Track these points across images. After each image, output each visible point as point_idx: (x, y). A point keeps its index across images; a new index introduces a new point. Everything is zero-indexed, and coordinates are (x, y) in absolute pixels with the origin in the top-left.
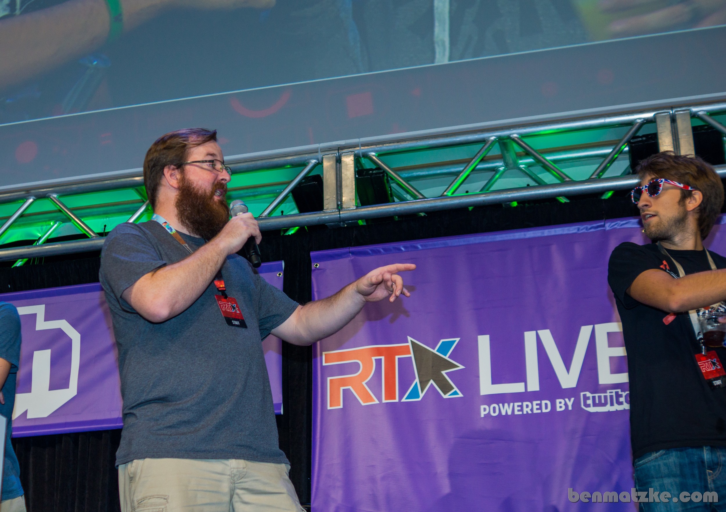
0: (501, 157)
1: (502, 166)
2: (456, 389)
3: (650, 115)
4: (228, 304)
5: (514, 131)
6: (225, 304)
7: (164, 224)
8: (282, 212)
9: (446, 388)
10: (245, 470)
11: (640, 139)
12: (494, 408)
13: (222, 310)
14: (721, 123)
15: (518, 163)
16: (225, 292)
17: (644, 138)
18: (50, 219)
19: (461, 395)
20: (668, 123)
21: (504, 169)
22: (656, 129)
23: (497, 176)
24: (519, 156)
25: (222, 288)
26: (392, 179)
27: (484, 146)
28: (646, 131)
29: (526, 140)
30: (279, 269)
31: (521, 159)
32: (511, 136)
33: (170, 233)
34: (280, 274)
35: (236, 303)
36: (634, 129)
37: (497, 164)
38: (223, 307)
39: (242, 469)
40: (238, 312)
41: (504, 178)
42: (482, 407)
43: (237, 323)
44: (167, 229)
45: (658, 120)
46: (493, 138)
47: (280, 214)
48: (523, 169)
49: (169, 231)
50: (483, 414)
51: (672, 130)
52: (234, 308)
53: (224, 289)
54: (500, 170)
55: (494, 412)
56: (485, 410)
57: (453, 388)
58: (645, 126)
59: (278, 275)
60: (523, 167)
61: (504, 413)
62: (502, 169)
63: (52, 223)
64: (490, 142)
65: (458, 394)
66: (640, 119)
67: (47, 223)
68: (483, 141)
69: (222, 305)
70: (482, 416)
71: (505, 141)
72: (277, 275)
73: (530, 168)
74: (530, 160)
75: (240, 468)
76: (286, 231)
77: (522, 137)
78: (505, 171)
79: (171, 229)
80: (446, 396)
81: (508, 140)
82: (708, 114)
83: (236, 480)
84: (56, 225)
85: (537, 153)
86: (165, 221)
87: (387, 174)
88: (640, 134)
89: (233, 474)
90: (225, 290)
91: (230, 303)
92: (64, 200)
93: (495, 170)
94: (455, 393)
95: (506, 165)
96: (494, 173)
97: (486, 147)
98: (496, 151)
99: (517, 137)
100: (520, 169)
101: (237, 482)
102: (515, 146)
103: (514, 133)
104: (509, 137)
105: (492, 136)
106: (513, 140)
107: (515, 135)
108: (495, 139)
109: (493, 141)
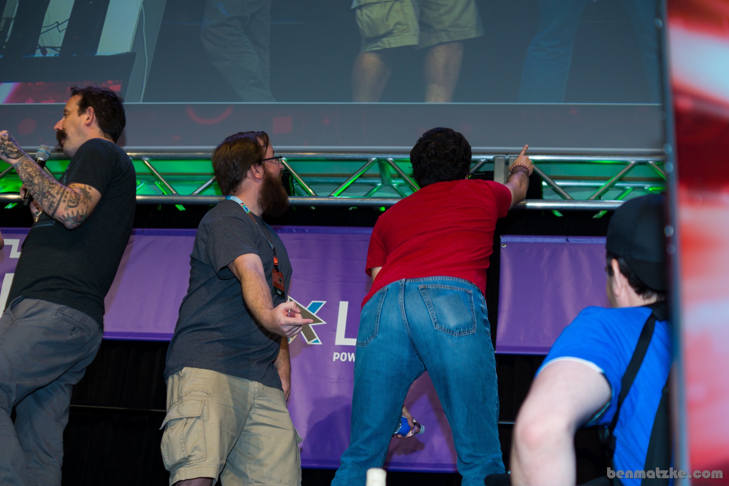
0: (379, 176)
1: (380, 183)
2: (317, 338)
3: (491, 157)
4: (278, 277)
5: (390, 156)
6: (276, 276)
7: (242, 204)
9: (310, 337)
10: (263, 391)
11: (481, 174)
12: (344, 356)
13: (273, 281)
14: (542, 171)
15: (391, 182)
16: (277, 267)
17: (484, 174)
19: (320, 343)
20: (503, 165)
21: (381, 185)
22: (494, 168)
23: (375, 190)
24: (393, 177)
25: (276, 263)
26: (297, 182)
28: (486, 168)
29: (398, 164)
31: (394, 180)
32: (387, 159)
33: (247, 212)
35: (282, 277)
36: (478, 166)
37: (376, 181)
38: (274, 278)
39: (261, 390)
40: (282, 285)
41: (381, 192)
42: (335, 354)
43: (280, 293)
44: (244, 209)
45: (496, 162)
46: (374, 159)
48: (395, 187)
49: (246, 210)
50: (335, 359)
51: (505, 170)
52: (281, 281)
53: (277, 264)
54: (377, 185)
55: (343, 358)
56: (337, 356)
57: (315, 337)
58: (486, 165)
60: (395, 186)
61: (350, 360)
62: (380, 184)
64: (371, 162)
65: (318, 342)
66: (483, 159)
68: (366, 160)
69: (274, 277)
70: (334, 360)
71: (383, 162)
73: (401, 188)
74: (401, 181)
75: (260, 389)
77: (396, 161)
78: (381, 187)
79: (247, 210)
80: (310, 343)
81: (385, 162)
83: (256, 397)
85: (406, 176)
86: (242, 202)
87: (292, 176)
88: (482, 170)
89: (255, 392)
90: (278, 266)
91: (279, 277)
93: (374, 185)
94: (317, 341)
95: (383, 183)
96: (372, 187)
97: (368, 164)
98: (375, 170)
99: (391, 161)
100: (393, 187)
101: (256, 399)
102: (390, 168)
103: (390, 157)
104: (386, 160)
105: (373, 157)
106: (389, 162)
107: (390, 159)
108: (375, 160)
109: (373, 161)
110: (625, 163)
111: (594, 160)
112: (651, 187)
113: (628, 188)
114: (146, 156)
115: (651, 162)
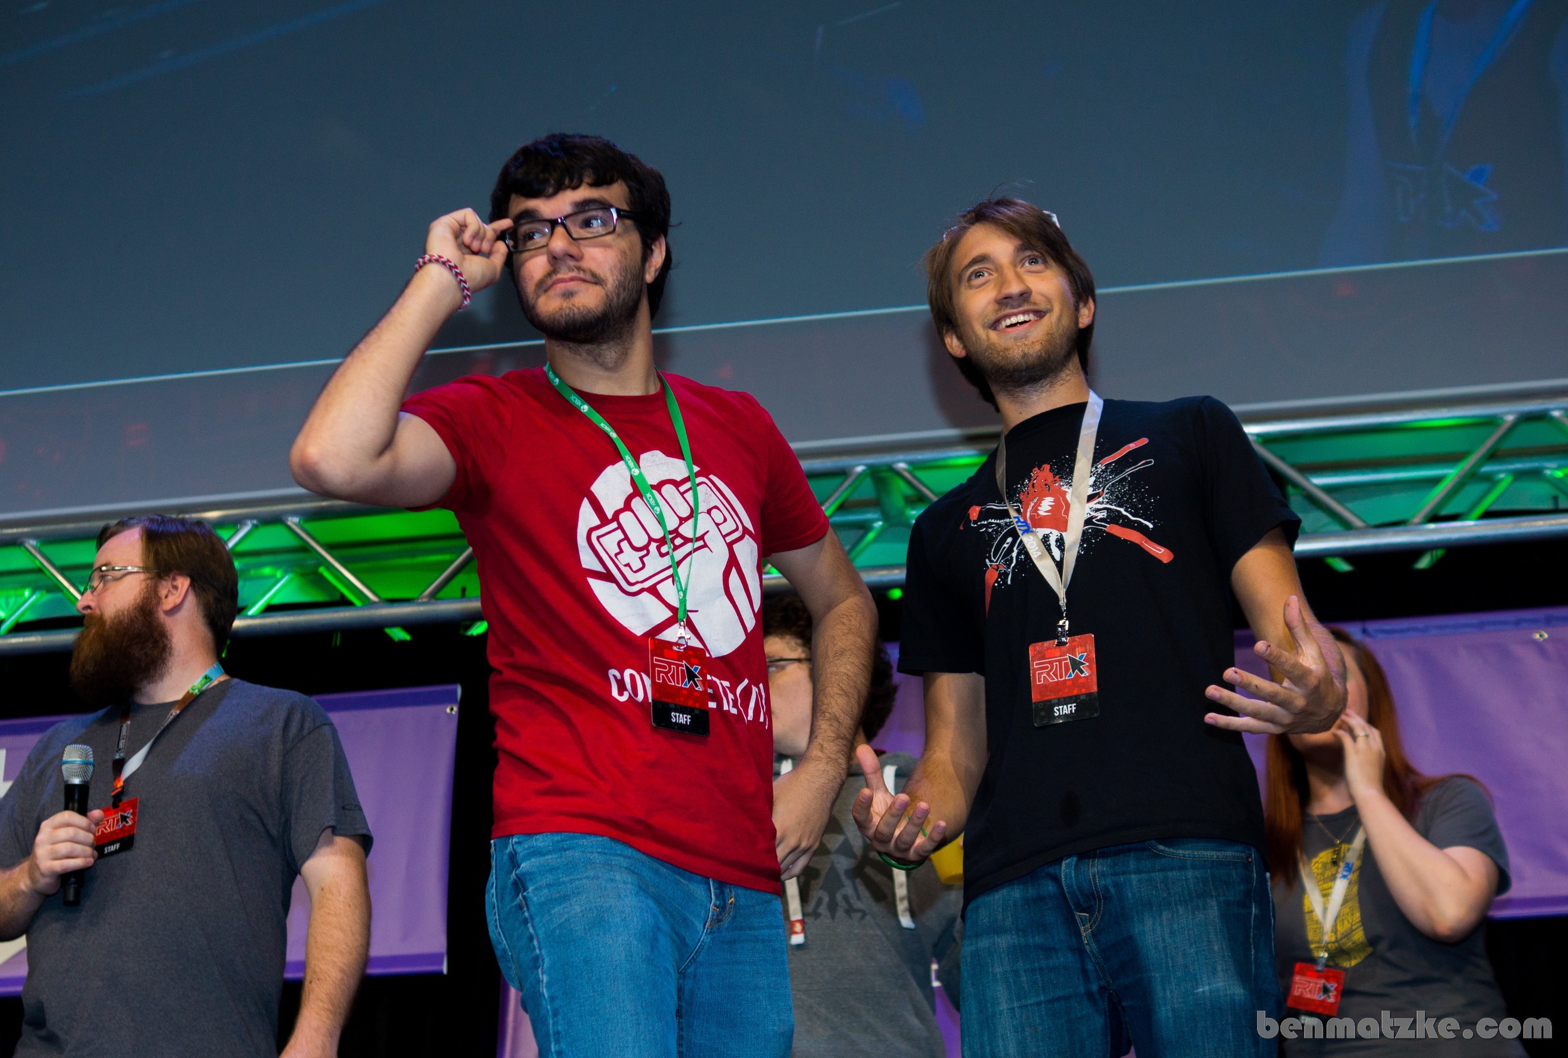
0: (874, 503)
1: (877, 520)
5: (901, 457)
8: (464, 590)
18: (24, 586)
21: (882, 526)
23: (869, 539)
24: (911, 504)
27: (841, 484)
29: (919, 473)
30: (449, 698)
32: (895, 465)
34: (452, 709)
37: (869, 516)
41: (882, 544)
46: (860, 469)
47: (459, 593)
54: (873, 527)
59: (448, 710)
62: (879, 524)
63: (27, 593)
64: (855, 475)
67: (19, 592)
68: (843, 473)
71: (884, 475)
72: (446, 711)
76: (468, 627)
77: (916, 468)
78: (880, 530)
81: (888, 474)
82: (1260, 440)
84: (34, 597)
92: (49, 550)
93: (862, 526)
95: (886, 518)
96: (861, 532)
97: (846, 484)
98: (867, 490)
99: (904, 469)
102: (900, 483)
103: (899, 461)
104: (891, 469)
105: (859, 465)
106: (898, 473)
107: (902, 466)
108: (863, 471)
109: (860, 474)
110: (1490, 422)
111: (1405, 422)
112: (1559, 468)
113: (1502, 476)
114: (294, 513)
115: (1556, 414)
